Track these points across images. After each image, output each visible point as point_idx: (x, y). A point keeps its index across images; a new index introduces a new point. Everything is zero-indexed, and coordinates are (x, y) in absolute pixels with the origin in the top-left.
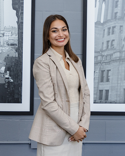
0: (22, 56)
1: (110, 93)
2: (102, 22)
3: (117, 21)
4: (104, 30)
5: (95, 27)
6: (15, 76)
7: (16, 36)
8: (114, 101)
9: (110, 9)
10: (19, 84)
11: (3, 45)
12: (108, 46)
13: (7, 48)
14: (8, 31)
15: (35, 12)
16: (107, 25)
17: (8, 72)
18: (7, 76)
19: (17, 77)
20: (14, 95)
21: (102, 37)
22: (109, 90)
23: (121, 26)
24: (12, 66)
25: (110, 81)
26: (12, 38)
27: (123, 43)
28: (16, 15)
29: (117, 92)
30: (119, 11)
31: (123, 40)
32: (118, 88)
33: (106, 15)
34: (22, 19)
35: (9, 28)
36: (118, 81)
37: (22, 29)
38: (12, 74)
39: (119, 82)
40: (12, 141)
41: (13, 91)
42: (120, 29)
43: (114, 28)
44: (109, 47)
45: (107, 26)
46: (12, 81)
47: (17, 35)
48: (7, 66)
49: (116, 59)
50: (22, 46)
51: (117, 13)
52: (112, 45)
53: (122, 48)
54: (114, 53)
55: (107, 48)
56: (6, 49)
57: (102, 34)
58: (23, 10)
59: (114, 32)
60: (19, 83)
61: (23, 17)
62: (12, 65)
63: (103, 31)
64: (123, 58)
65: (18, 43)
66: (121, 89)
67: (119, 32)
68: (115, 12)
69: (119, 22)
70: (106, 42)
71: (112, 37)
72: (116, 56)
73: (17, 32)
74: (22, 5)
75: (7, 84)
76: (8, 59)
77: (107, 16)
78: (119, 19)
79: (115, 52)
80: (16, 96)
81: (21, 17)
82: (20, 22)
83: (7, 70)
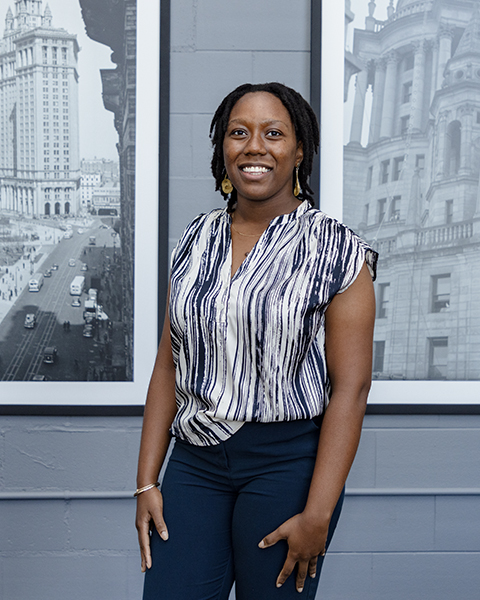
0: (133, 245)
1: (387, 351)
2: (364, 143)
3: (408, 140)
4: (371, 169)
5: (345, 159)
6: (114, 303)
7: (115, 185)
8: (401, 372)
9: (388, 106)
10: (125, 326)
11: (78, 212)
12: (381, 215)
13: (90, 223)
14: (92, 171)
15: (171, 116)
16: (379, 153)
17: (93, 292)
18: (90, 303)
19: (120, 307)
20: (111, 357)
21: (364, 189)
22: (384, 342)
23: (420, 157)
24: (103, 276)
25: (389, 314)
26: (104, 194)
27: (426, 205)
28: (116, 126)
29: (408, 346)
30: (413, 113)
31: (424, 195)
32: (411, 336)
33: (376, 124)
34: (133, 137)
35: (94, 165)
36: (410, 315)
37: (133, 166)
38: (105, 296)
39: (415, 318)
40: (107, 490)
41: (108, 346)
42: (417, 165)
43: (400, 163)
44: (386, 218)
45: (378, 157)
46: (104, 316)
47: (119, 184)
48: (91, 274)
49: (406, 252)
50: (133, 215)
51: (408, 117)
52: (393, 211)
53: (423, 220)
54: (400, 234)
55: (380, 222)
56: (87, 225)
57: (365, 180)
58: (133, 111)
59: (400, 174)
60: (126, 322)
61: (135, 132)
62: (104, 272)
63: (367, 170)
64: (425, 249)
65: (122, 206)
66: (420, 340)
67: (414, 173)
68: (402, 115)
69: (415, 144)
70: (376, 203)
71: (393, 188)
72: (404, 244)
73: (117, 175)
74: (132, 97)
75: (89, 327)
76: (91, 253)
77: (380, 126)
78: (414, 137)
79: (403, 232)
80: (117, 362)
81: (128, 130)
82: (125, 146)
83: (89, 285)
